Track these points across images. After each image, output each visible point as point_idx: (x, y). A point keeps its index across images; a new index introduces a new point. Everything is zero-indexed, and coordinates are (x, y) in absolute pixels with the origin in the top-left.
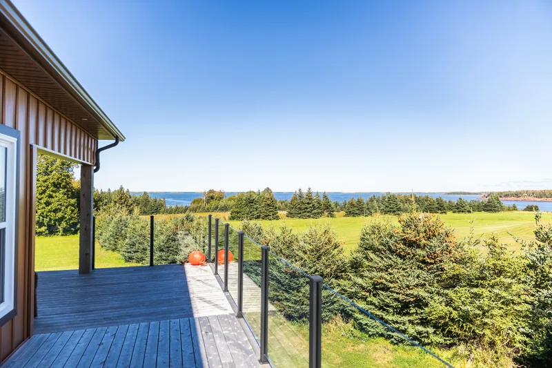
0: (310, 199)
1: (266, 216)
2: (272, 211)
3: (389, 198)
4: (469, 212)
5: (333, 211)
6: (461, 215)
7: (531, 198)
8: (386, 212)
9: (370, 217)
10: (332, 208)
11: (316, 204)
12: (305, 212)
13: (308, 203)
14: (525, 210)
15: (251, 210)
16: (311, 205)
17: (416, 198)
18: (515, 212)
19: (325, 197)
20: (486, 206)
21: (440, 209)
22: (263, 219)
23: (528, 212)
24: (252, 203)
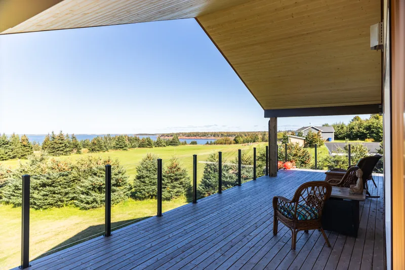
0: (62, 140)
1: (22, 156)
2: (28, 151)
3: (118, 138)
4: (164, 146)
5: (80, 149)
6: (160, 148)
7: (184, 137)
8: (117, 148)
9: (106, 152)
10: (80, 147)
11: (67, 144)
12: (58, 150)
13: (61, 143)
14: (191, 144)
15: (7, 151)
16: (63, 145)
17: (128, 137)
18: (186, 145)
19: (73, 137)
20: (171, 142)
21: (149, 145)
22: (20, 158)
23: (192, 145)
24: (7, 144)
